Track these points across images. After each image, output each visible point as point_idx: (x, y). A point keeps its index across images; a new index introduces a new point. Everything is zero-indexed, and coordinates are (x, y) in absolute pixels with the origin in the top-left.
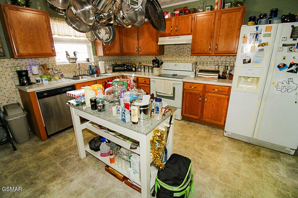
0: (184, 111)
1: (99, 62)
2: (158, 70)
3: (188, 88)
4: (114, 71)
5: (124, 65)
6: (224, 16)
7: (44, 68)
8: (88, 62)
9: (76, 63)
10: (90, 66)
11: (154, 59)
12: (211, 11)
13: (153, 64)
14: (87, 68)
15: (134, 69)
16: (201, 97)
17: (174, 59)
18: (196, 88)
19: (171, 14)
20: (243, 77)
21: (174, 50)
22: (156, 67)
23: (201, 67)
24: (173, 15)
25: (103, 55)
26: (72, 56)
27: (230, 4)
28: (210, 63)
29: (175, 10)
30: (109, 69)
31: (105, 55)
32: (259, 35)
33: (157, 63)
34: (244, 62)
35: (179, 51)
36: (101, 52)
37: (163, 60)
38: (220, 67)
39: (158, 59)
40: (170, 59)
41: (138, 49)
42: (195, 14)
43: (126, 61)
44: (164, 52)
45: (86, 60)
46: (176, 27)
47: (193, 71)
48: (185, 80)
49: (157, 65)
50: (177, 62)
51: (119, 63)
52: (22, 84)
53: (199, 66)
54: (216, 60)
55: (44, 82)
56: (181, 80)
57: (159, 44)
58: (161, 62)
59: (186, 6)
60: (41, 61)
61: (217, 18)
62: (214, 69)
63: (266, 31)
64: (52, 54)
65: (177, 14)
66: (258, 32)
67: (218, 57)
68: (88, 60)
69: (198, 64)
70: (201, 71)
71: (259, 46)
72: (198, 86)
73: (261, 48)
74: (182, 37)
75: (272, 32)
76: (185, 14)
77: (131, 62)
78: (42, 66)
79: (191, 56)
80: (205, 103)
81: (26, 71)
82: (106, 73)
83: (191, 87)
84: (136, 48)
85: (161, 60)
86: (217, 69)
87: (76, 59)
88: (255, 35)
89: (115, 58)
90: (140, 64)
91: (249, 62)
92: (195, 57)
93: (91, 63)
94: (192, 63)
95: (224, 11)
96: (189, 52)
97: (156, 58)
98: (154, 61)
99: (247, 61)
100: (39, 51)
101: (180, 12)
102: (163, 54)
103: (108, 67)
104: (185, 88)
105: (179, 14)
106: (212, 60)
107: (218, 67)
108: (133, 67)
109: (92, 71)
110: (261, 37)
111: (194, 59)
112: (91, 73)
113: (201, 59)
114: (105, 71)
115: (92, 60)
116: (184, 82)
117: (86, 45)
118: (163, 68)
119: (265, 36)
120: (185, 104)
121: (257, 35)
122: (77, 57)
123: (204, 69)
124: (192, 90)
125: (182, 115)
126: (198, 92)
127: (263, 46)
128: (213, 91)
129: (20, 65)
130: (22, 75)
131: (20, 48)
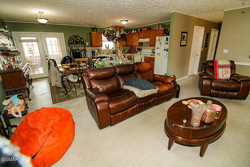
7: (99, 50)
9: (109, 49)
13: (137, 50)
14: (112, 51)
21: (146, 44)
26: (107, 46)
37: (142, 48)
39: (139, 48)
41: (132, 44)
44: (143, 45)
49: (139, 50)
50: (147, 49)
52: (93, 55)
55: (99, 55)
57: (138, 42)
59: (150, 26)
60: (98, 48)
64: (102, 46)
67: (153, 47)
68: (113, 48)
73: (160, 44)
78: (98, 50)
81: (94, 51)
87: (108, 48)
93: (114, 50)
94: (152, 50)
99: (158, 48)
100: (98, 45)
109: (114, 52)
116: (145, 57)
118: (141, 52)
119: (161, 40)
129: (93, 49)
130: (93, 52)
131: (94, 44)
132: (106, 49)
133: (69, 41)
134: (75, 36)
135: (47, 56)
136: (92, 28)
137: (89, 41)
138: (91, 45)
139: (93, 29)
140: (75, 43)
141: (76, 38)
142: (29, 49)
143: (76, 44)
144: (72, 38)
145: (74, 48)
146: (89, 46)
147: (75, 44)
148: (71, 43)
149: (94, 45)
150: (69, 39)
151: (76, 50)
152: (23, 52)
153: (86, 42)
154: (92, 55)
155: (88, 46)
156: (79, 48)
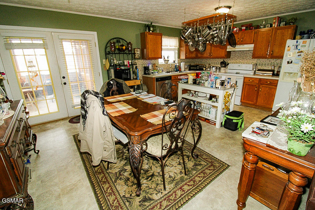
0: (242, 98)
1: (181, 63)
2: (224, 69)
3: (248, 82)
4: (190, 70)
5: (197, 65)
6: (279, 31)
7: (154, 66)
8: (174, 63)
9: (168, 63)
10: (176, 66)
11: (222, 61)
12: (270, 28)
13: (221, 65)
14: (173, 67)
15: (204, 69)
16: (256, 88)
17: (238, 61)
18: (253, 81)
19: (239, 29)
20: (288, 73)
21: (239, 55)
22: (223, 67)
23: (260, 67)
24: (240, 30)
25: (184, 58)
26: (166, 59)
27: (284, 23)
28: (268, 65)
29: (242, 26)
30: (187, 68)
31: (186, 58)
32: (299, 46)
33: (224, 64)
34: (288, 63)
35: (243, 55)
36: (183, 57)
37: (229, 62)
38: (275, 68)
39: (225, 61)
40: (234, 61)
41: (210, 54)
42: (257, 30)
43: (198, 63)
44: (230, 56)
45: (173, 62)
46: (242, 38)
47: (253, 70)
48: (245, 76)
49: (224, 65)
50: (240, 63)
51: (192, 64)
52: (145, 74)
53: (258, 67)
54: (273, 62)
55: (156, 73)
56: (243, 76)
57: (227, 50)
58: (227, 63)
59: (251, 23)
60: (153, 61)
61: (274, 33)
62: (270, 69)
63: (303, 44)
64: (161, 58)
65: (243, 30)
66: (298, 44)
67: (275, 60)
68: (174, 62)
69: (258, 65)
70: (259, 70)
71: (298, 53)
72: (255, 80)
73: (299, 54)
74: (246, 46)
75: (307, 44)
76: (250, 29)
77: (202, 64)
78: (154, 64)
79: (252, 58)
80: (260, 92)
81: (148, 67)
82: (185, 71)
83: (249, 80)
84: (208, 53)
85: (227, 62)
86: (273, 69)
87: (168, 61)
88: (296, 46)
89: (191, 60)
90: (209, 65)
91: (291, 62)
92: (256, 60)
93: (176, 64)
94: (253, 65)
95: (280, 28)
96: (251, 56)
97: (223, 60)
98: (222, 63)
99: (290, 62)
100: (156, 56)
101: (246, 27)
102: (230, 58)
103: (186, 67)
104: (245, 81)
105: (245, 30)
106: (270, 62)
107: (274, 68)
108: (204, 67)
110: (299, 47)
111: (255, 61)
112: (176, 70)
113: (260, 61)
114: (185, 69)
115: (176, 62)
116: (244, 77)
117: (174, 52)
118: (228, 68)
119: (302, 46)
120: (244, 94)
121: (297, 46)
122: (169, 59)
123: (262, 69)
124: (250, 83)
125: (241, 101)
126: (255, 84)
127: (300, 53)
128: (266, 83)
129: (145, 63)
130: (146, 69)
131: (149, 54)
132: (164, 63)
133: (106, 48)
134: (118, 38)
135: (64, 78)
136: (145, 24)
137: (139, 49)
138: (143, 57)
139: (148, 27)
140: (117, 51)
141: (119, 42)
142: (28, 63)
143: (119, 53)
144: (112, 41)
145: (115, 61)
146: (139, 59)
147: (117, 53)
148: (109, 53)
149: (150, 56)
150: (107, 44)
151: (120, 65)
152: (15, 70)
153: (136, 50)
154: (143, 74)
155: (138, 57)
156: (124, 62)
